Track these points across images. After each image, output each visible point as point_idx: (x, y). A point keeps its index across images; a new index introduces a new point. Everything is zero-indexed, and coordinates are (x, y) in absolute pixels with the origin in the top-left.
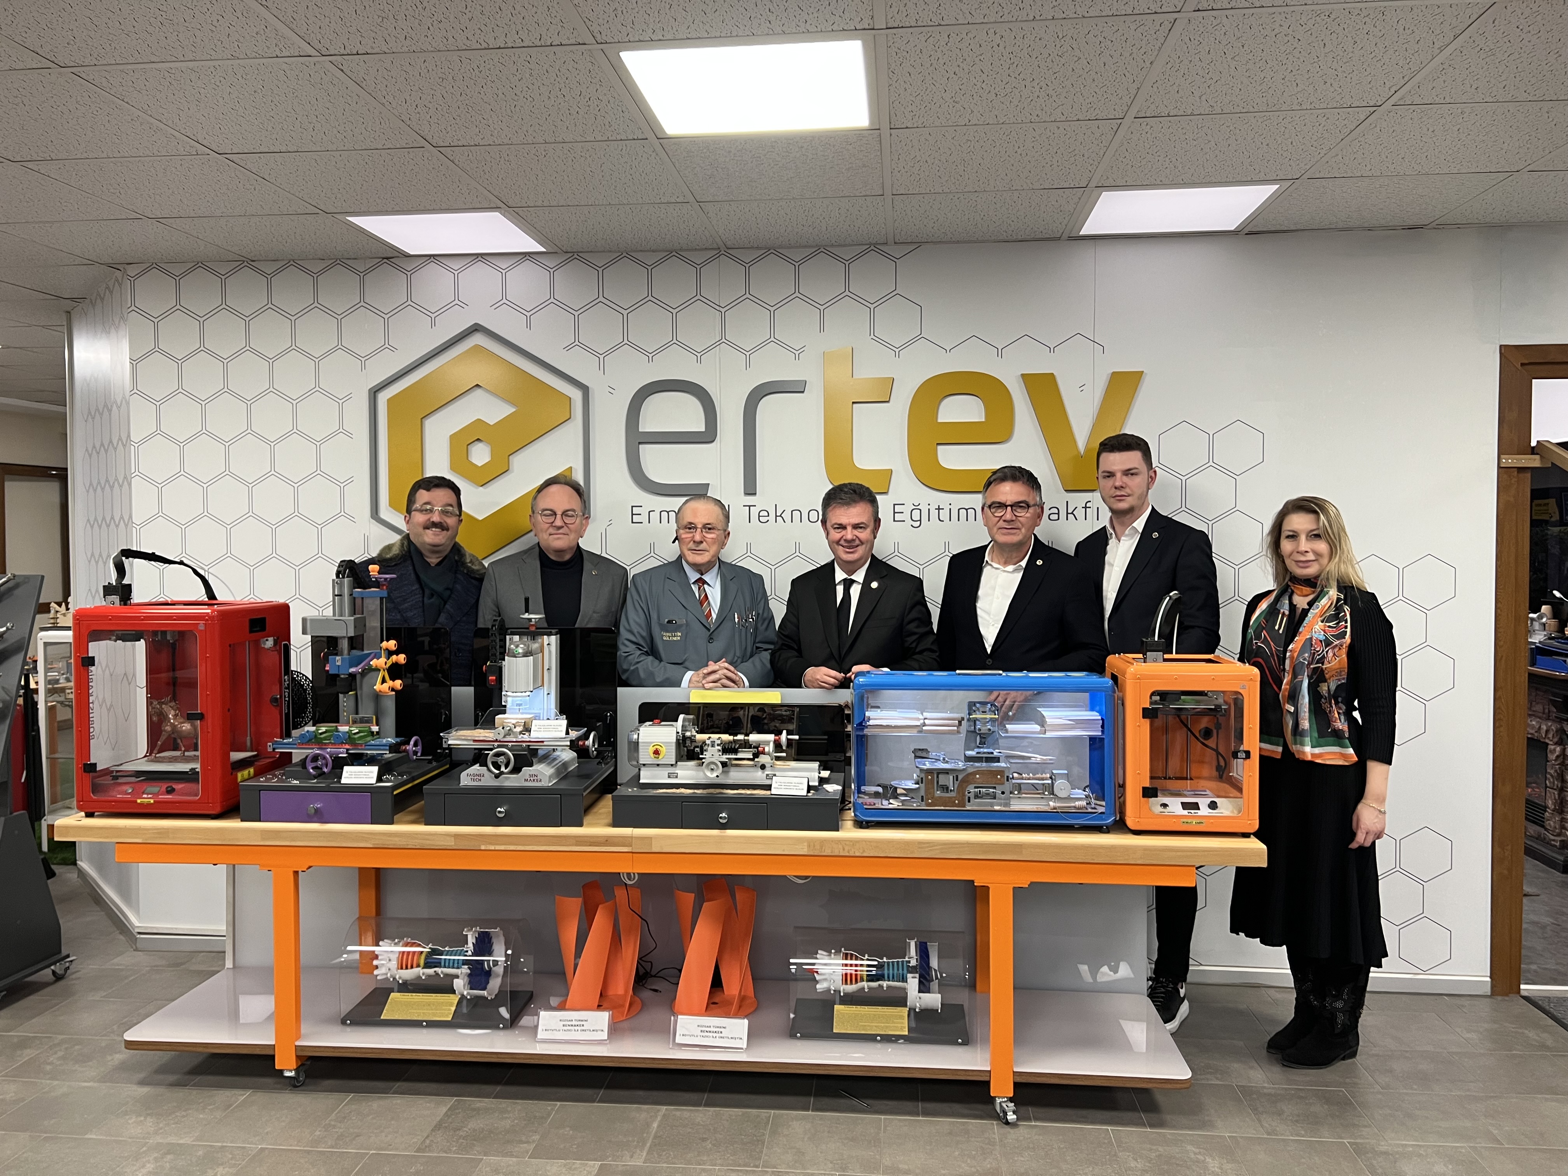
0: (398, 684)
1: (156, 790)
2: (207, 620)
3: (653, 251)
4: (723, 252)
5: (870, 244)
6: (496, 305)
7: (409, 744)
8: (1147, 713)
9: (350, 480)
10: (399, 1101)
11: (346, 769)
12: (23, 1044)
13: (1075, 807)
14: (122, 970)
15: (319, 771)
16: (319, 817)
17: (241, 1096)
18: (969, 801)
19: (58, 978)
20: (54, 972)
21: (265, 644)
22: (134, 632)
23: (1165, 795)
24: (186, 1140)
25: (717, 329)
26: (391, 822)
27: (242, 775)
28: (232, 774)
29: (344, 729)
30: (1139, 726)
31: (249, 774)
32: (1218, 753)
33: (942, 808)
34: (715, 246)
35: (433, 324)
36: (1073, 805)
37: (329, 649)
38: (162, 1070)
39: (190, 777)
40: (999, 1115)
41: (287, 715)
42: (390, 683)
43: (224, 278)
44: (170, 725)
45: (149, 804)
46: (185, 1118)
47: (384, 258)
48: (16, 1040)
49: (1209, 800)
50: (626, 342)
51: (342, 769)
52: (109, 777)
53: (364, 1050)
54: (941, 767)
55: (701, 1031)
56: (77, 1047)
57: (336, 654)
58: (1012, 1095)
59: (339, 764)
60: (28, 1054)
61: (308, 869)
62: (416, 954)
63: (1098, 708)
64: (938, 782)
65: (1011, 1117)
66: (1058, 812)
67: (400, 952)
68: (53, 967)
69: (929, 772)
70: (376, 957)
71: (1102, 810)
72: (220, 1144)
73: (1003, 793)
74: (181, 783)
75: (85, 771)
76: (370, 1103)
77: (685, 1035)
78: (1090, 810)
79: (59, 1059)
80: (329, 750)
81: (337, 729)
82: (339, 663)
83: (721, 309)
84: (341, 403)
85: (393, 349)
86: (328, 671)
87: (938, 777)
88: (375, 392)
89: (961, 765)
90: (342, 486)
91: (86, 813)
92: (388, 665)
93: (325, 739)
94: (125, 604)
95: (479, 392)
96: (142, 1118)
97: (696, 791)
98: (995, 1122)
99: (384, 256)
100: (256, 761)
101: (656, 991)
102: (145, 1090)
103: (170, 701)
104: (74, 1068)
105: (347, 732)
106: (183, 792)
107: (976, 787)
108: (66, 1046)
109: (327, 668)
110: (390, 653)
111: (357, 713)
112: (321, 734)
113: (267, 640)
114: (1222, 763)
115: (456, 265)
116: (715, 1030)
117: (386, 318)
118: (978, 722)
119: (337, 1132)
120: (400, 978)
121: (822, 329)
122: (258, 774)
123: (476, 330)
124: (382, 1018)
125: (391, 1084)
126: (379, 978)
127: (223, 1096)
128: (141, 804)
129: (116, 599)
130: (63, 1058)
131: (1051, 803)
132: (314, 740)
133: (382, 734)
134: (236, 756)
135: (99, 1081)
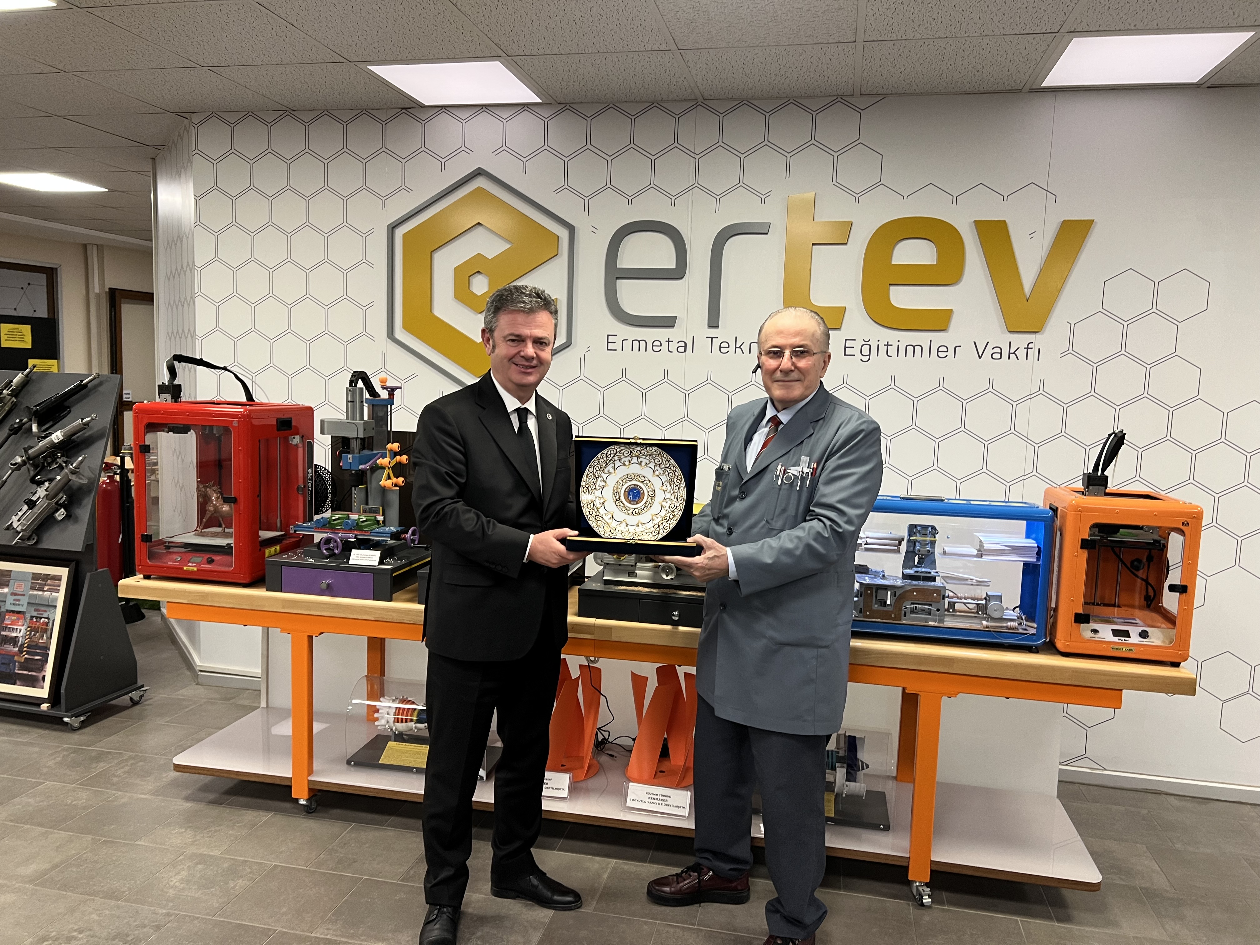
0: (401, 480)
1: (199, 560)
2: (240, 418)
3: (637, 102)
4: (700, 103)
5: (838, 96)
6: (497, 152)
7: (407, 533)
8: (1085, 544)
9: (371, 305)
10: (391, 834)
11: (354, 552)
12: (99, 757)
13: (1007, 628)
14: (184, 700)
15: (331, 552)
16: (330, 591)
17: (264, 817)
18: (905, 615)
19: (135, 703)
20: (131, 699)
21: (292, 441)
22: (182, 426)
23: (1096, 622)
24: (215, 853)
25: (691, 176)
26: (390, 600)
27: (270, 551)
28: (260, 550)
29: (354, 517)
30: (1076, 556)
31: (276, 551)
32: (1147, 583)
33: (879, 620)
34: (693, 97)
35: (443, 168)
36: (1005, 625)
37: (343, 448)
38: (205, 789)
39: (225, 550)
40: (915, 897)
41: (310, 502)
42: (394, 480)
43: (269, 125)
44: (213, 506)
45: (193, 572)
46: (218, 833)
47: (402, 109)
48: (94, 754)
49: (1140, 629)
50: (609, 186)
51: (351, 551)
52: (162, 547)
53: (364, 789)
54: (880, 583)
55: (649, 798)
56: (141, 763)
57: (349, 453)
58: (928, 881)
59: (348, 547)
60: (102, 766)
61: (320, 634)
62: (411, 710)
63: (1034, 536)
64: (876, 597)
65: (927, 900)
66: (990, 631)
67: (396, 708)
68: (130, 694)
69: (869, 587)
70: (378, 711)
71: (1033, 631)
72: (242, 859)
73: (938, 610)
74: (220, 555)
75: (142, 541)
76: (367, 833)
77: (635, 800)
78: (1021, 631)
79: (125, 773)
80: (340, 534)
81: (349, 516)
82: (350, 461)
83: (696, 156)
84: (365, 236)
85: (409, 190)
86: (341, 466)
87: (876, 592)
88: (393, 228)
89: (899, 583)
90: (365, 309)
91: (144, 576)
92: (392, 465)
93: (337, 525)
94: (176, 402)
95: (480, 229)
96: (183, 830)
97: (652, 590)
98: (911, 903)
99: (403, 107)
100: (283, 539)
101: (612, 756)
102: (189, 805)
103: (213, 486)
104: (135, 782)
105: (356, 520)
106: (222, 564)
107: (912, 604)
108: (133, 762)
109: (341, 464)
110: (395, 454)
111: (367, 504)
112: (335, 520)
113: (294, 438)
114: (1151, 593)
115: (464, 114)
116: (661, 798)
117: (404, 161)
118: (917, 544)
119: (338, 856)
120: (396, 729)
121: (788, 175)
122: (283, 551)
123: (479, 174)
124: (380, 762)
125: (386, 817)
126: (379, 728)
127: (250, 816)
128: (187, 571)
129: (168, 396)
130: (128, 772)
131: (984, 623)
132: (326, 525)
133: (387, 523)
134: (266, 534)
135: (154, 794)
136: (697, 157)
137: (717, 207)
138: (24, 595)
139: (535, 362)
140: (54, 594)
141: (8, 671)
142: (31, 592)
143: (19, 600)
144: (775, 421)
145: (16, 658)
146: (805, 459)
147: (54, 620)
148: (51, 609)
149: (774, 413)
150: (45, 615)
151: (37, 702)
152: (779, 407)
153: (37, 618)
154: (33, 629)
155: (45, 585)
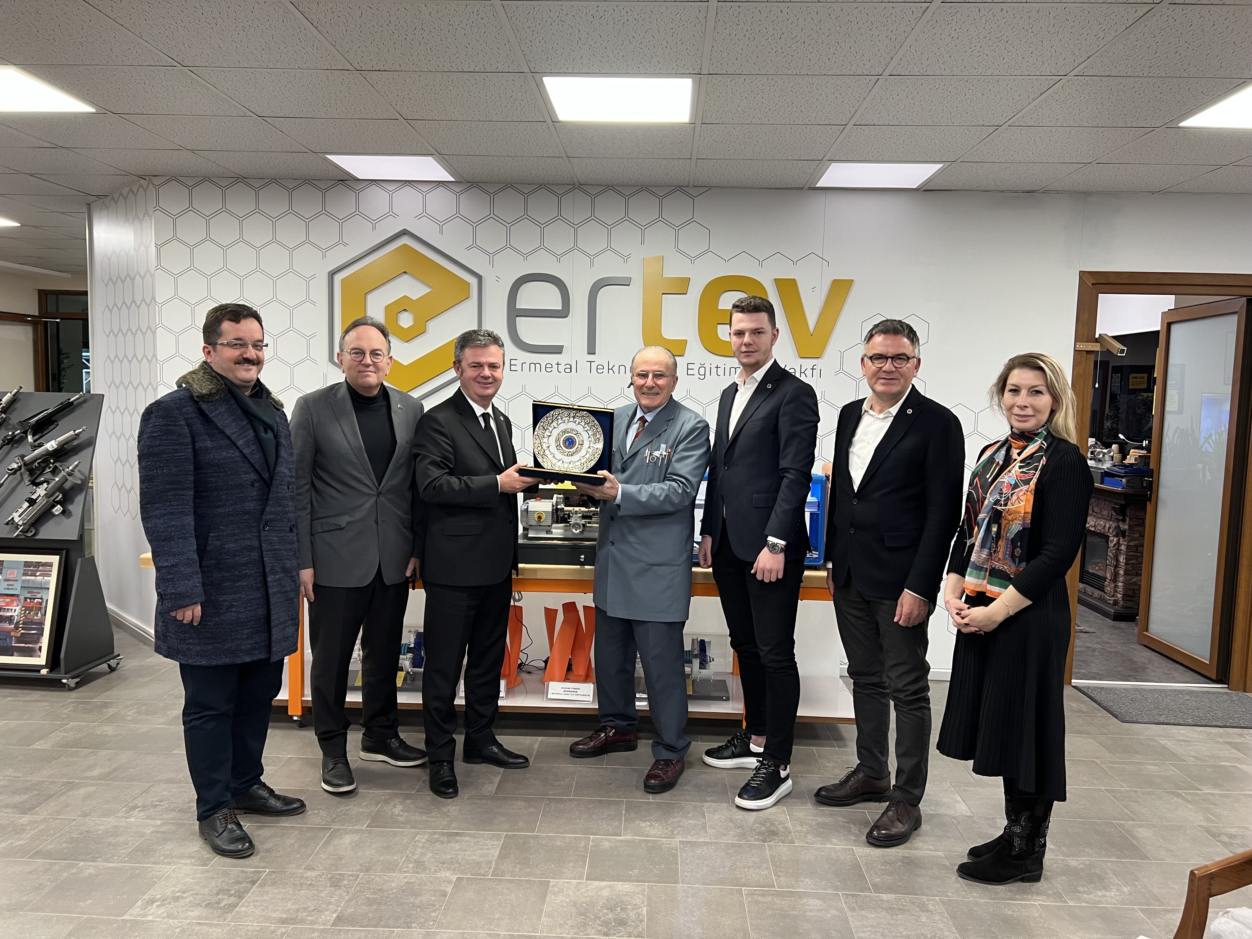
3: (529, 184)
4: (577, 187)
5: (677, 186)
6: (419, 217)
20: (109, 666)
25: (571, 241)
34: (572, 183)
35: (374, 228)
43: (224, 190)
47: (340, 181)
50: (508, 246)
55: (563, 691)
56: (144, 707)
68: (108, 663)
77: (554, 693)
83: (574, 226)
84: (308, 281)
85: (345, 245)
88: (332, 274)
90: (309, 338)
95: (405, 276)
97: (565, 542)
99: (341, 179)
101: (529, 673)
104: (148, 718)
116: (574, 690)
121: (643, 242)
123: (404, 234)
136: (576, 227)
137: (592, 265)
138: (17, 581)
139: (490, 380)
140: (46, 578)
141: (5, 645)
142: (24, 578)
143: (12, 585)
144: (642, 419)
145: (12, 634)
146: (663, 446)
147: (47, 600)
148: (44, 590)
149: (642, 414)
150: (39, 596)
151: (36, 669)
152: (646, 411)
153: (30, 599)
154: (27, 609)
155: (37, 571)
